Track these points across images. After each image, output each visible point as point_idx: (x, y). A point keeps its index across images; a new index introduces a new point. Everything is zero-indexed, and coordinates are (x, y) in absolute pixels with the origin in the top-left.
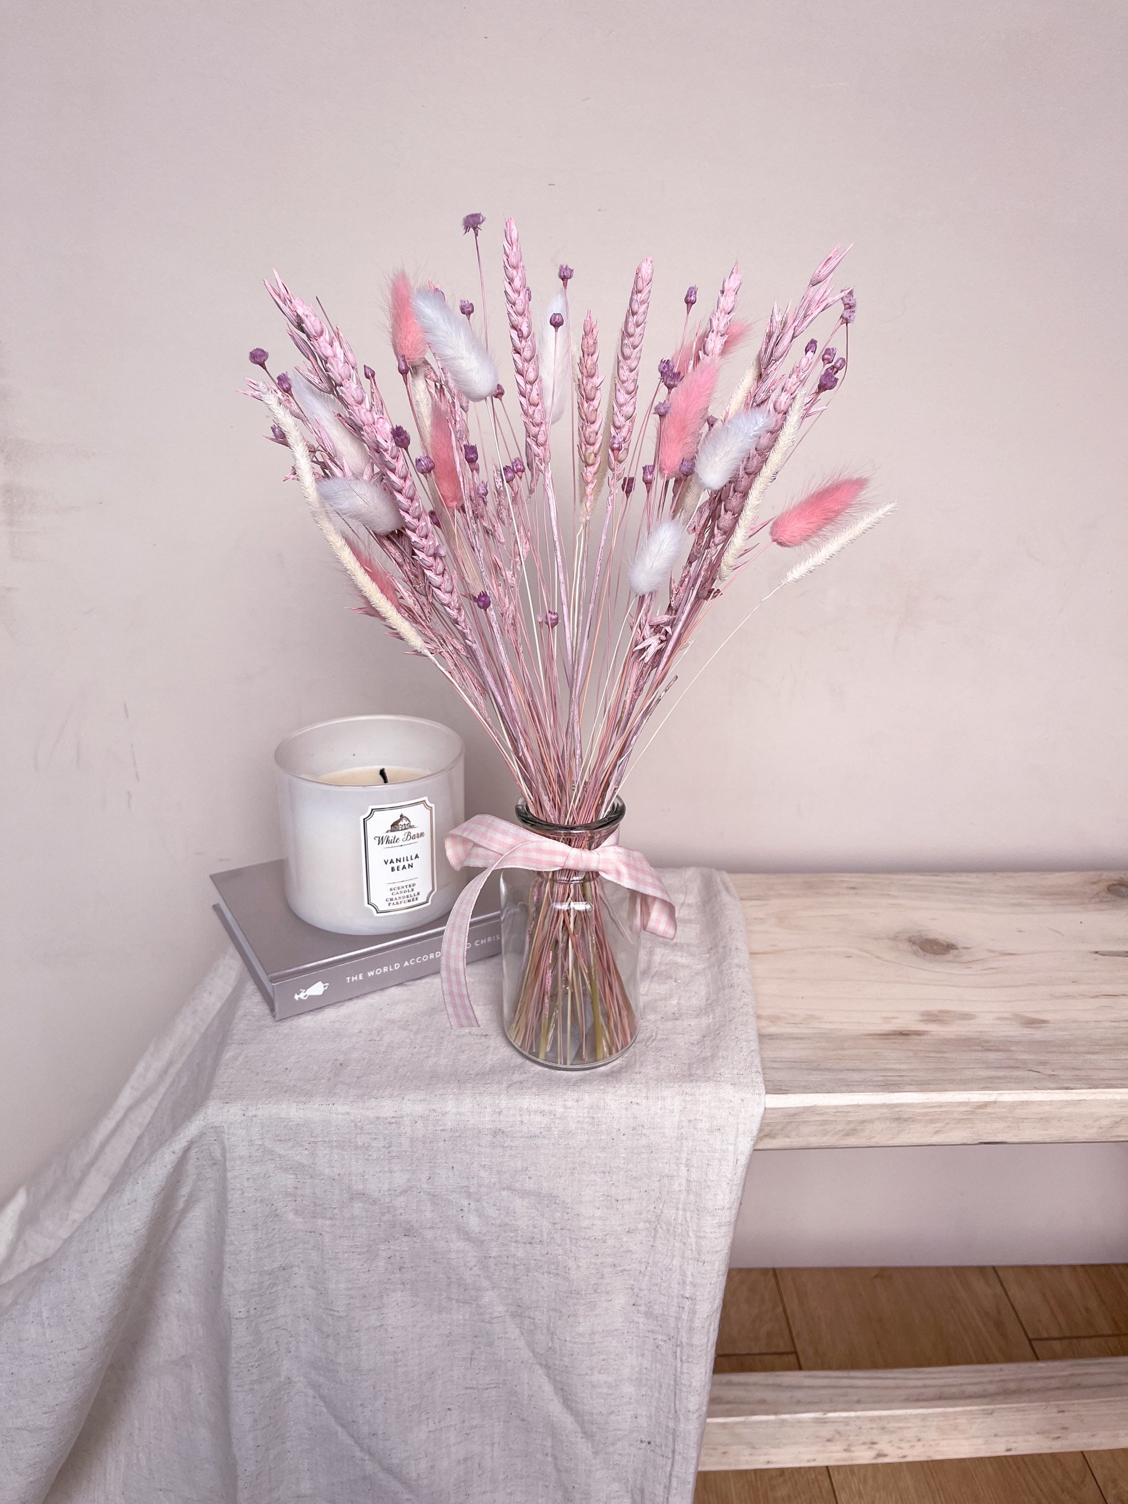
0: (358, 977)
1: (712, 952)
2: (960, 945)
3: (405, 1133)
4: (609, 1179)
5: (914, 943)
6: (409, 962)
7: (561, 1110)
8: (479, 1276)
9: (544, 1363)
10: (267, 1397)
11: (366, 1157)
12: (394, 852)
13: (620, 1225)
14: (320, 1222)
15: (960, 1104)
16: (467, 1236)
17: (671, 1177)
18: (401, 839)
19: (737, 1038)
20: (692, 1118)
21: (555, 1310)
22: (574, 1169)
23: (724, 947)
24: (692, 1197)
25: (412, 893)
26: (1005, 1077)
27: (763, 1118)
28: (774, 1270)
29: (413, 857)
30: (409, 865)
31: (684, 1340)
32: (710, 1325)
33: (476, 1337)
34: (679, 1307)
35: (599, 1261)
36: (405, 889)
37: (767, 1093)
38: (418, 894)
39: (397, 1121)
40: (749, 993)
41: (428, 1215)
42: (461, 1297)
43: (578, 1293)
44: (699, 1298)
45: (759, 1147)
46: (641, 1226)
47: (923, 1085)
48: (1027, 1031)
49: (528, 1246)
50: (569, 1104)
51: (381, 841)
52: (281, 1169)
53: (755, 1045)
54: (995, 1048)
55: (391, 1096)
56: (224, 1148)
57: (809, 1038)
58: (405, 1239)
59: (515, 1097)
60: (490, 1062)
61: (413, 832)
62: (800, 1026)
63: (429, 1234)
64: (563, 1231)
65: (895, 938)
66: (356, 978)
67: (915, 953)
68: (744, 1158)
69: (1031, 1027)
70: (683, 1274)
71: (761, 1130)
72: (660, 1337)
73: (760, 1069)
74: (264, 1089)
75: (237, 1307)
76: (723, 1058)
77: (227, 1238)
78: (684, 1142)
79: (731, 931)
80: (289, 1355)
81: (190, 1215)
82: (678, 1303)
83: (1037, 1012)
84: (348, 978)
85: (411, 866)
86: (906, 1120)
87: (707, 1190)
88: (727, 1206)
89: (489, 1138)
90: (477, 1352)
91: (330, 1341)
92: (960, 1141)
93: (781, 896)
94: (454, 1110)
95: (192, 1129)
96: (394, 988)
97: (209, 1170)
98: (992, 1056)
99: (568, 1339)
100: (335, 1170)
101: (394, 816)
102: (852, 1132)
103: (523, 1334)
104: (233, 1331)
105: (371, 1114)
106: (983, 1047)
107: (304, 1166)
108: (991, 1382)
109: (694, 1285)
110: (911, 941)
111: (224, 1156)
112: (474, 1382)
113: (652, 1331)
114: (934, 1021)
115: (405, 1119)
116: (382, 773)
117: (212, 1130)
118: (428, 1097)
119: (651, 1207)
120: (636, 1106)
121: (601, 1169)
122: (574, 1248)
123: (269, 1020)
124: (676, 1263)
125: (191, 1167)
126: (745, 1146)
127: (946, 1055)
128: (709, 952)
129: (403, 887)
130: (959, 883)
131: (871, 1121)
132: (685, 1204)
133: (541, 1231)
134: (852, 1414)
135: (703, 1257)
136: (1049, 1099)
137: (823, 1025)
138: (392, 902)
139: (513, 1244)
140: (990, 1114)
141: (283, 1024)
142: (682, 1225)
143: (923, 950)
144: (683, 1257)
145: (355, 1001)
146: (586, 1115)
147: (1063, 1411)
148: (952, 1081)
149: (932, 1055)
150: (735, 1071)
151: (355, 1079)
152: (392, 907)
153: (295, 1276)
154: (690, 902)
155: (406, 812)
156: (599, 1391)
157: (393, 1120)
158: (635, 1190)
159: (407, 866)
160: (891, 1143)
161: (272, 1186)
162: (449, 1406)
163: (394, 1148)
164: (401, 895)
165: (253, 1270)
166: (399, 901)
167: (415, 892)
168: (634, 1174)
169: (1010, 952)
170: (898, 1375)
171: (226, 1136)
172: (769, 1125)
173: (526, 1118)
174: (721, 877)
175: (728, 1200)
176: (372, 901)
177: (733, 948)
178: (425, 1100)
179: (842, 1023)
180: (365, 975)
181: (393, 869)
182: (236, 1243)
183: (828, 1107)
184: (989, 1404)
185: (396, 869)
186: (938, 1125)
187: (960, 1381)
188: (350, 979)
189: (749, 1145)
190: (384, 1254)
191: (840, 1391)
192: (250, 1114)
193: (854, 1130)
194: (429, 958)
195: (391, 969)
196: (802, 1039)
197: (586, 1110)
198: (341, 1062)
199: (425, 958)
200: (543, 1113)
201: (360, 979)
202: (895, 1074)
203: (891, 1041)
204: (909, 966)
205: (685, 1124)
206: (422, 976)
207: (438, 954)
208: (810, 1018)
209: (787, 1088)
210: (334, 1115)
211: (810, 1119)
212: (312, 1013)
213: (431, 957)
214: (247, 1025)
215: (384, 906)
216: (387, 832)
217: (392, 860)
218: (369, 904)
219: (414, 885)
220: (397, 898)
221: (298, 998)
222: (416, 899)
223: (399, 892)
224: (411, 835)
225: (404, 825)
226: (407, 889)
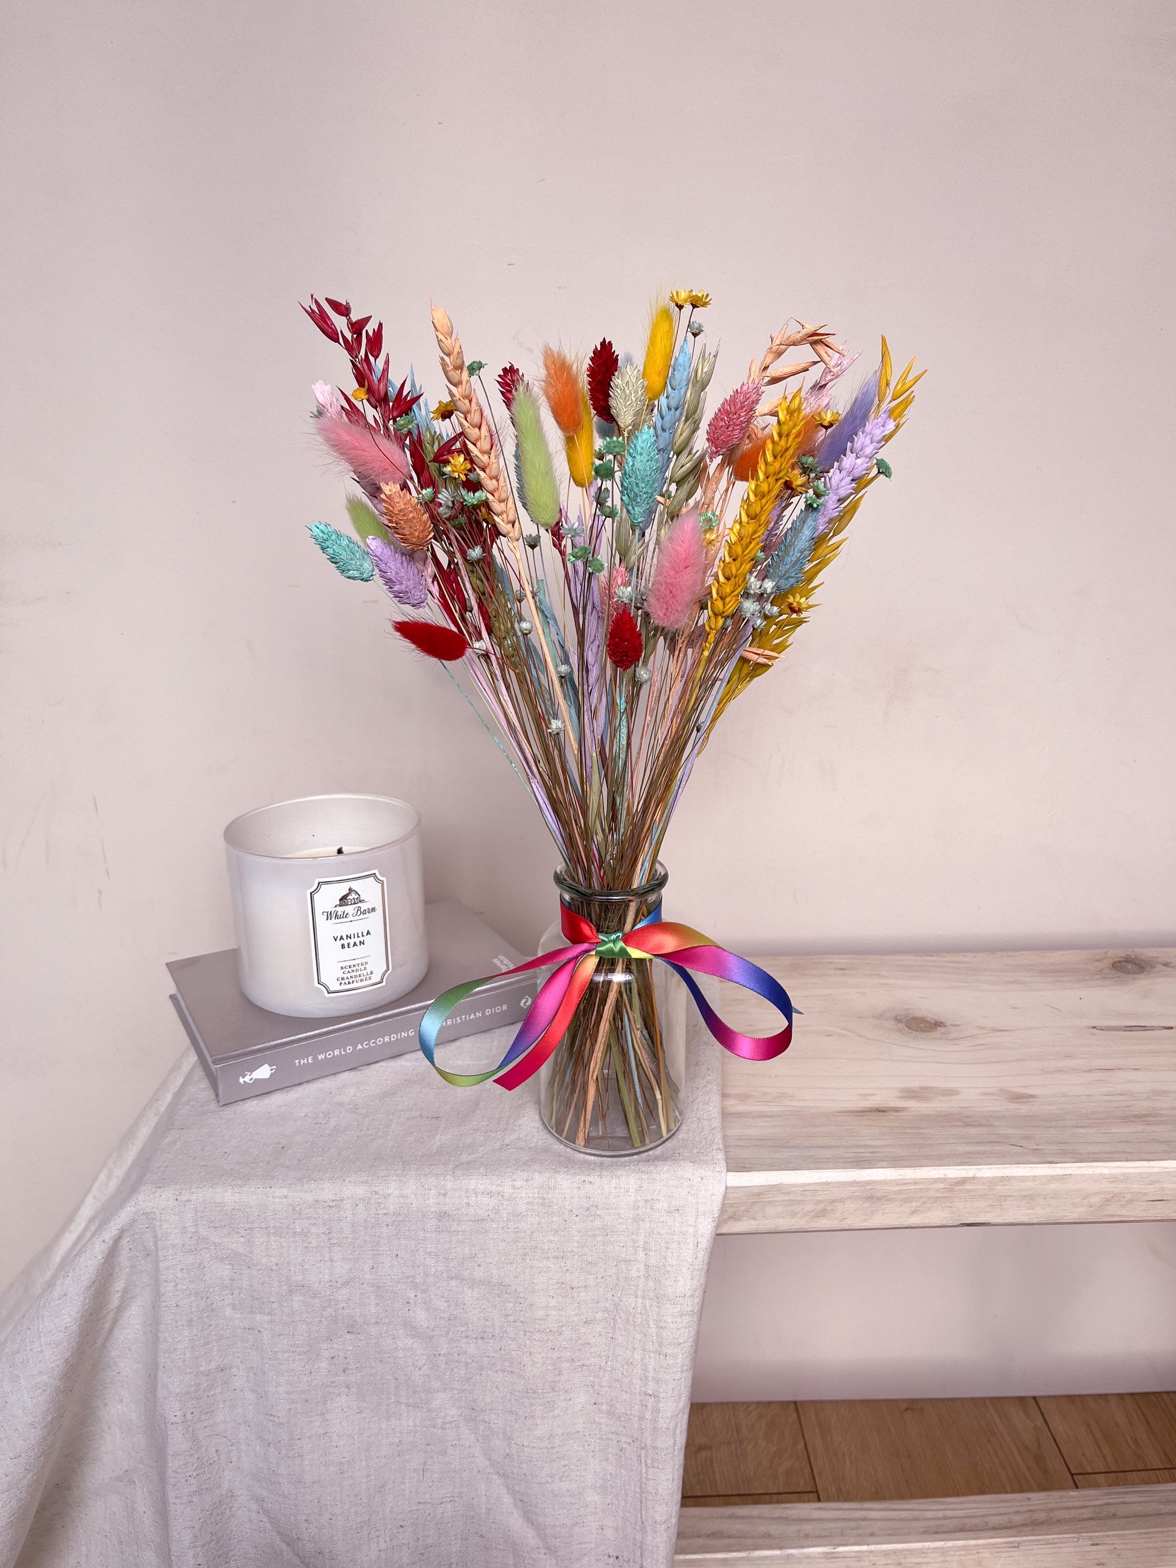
0: (308, 1060)
2: (948, 1023)
3: (346, 1217)
4: (563, 1264)
5: (900, 1021)
6: (362, 1046)
7: (510, 1191)
8: (429, 1376)
9: (502, 1472)
10: (208, 1510)
11: (305, 1245)
12: (344, 928)
13: (576, 1315)
14: (258, 1317)
15: (937, 1180)
16: (412, 1329)
17: (628, 1262)
18: (350, 914)
20: (649, 1197)
21: (511, 1412)
22: (525, 1255)
24: (651, 1283)
25: (365, 972)
26: (985, 1152)
27: (725, 1197)
28: (795, 1403)
29: (365, 934)
30: (360, 942)
31: (649, 1442)
32: (676, 1426)
33: (428, 1445)
34: (642, 1405)
35: (556, 1355)
36: (357, 967)
37: (728, 1171)
38: (372, 973)
39: (337, 1204)
41: (373, 1309)
42: (411, 1400)
43: (534, 1392)
44: (662, 1395)
45: (725, 1230)
46: (599, 1316)
47: (896, 1162)
48: (1013, 1106)
49: (480, 1341)
50: (518, 1184)
51: (329, 916)
52: (217, 1258)
53: (718, 1123)
54: (976, 1123)
55: (331, 1179)
56: (155, 1237)
57: (779, 1116)
58: (348, 1336)
59: (461, 1178)
60: (438, 1143)
61: (364, 906)
62: (771, 1104)
63: (374, 1330)
64: (518, 1324)
65: (880, 1017)
66: (305, 1061)
67: (900, 1031)
68: (705, 1241)
69: (1017, 1102)
70: (645, 1369)
71: (723, 1211)
72: (624, 1439)
73: (722, 1147)
74: (200, 1173)
75: (172, 1410)
77: (161, 1335)
78: (641, 1223)
80: (231, 1465)
81: (127, 1314)
82: (641, 1401)
83: (1025, 1087)
84: (297, 1061)
85: (362, 943)
86: (879, 1199)
87: (667, 1276)
88: (689, 1293)
89: (434, 1222)
90: (429, 1462)
91: (272, 1449)
92: (939, 1223)
94: (397, 1193)
95: (122, 1218)
96: (347, 1072)
97: (142, 1262)
98: (972, 1131)
99: (525, 1443)
100: (273, 1259)
101: (343, 889)
102: (823, 1213)
103: (478, 1440)
104: (170, 1437)
105: (309, 1197)
106: (964, 1122)
107: (240, 1255)
108: (1018, 1512)
109: (657, 1381)
110: (897, 1019)
111: (156, 1244)
112: (428, 1496)
113: (616, 1433)
114: (914, 1097)
115: (346, 1202)
116: (339, 851)
117: (144, 1217)
118: (370, 1179)
119: (609, 1295)
121: (554, 1254)
122: (528, 1342)
123: (213, 1106)
124: (637, 1356)
125: (123, 1259)
126: (706, 1228)
127: (923, 1131)
129: (354, 966)
130: (955, 962)
131: (842, 1200)
132: (643, 1291)
133: (493, 1325)
134: (865, 1548)
135: (665, 1350)
136: (1032, 1174)
137: (794, 1103)
138: (343, 982)
139: (464, 1340)
140: (969, 1191)
141: (227, 1109)
142: (641, 1314)
143: (909, 1028)
144: (644, 1350)
145: (305, 1086)
147: (1098, 1544)
148: (927, 1157)
149: (909, 1131)
150: (695, 1150)
151: (296, 1162)
152: (343, 987)
153: (235, 1378)
155: (354, 885)
156: (562, 1500)
157: (333, 1204)
158: (591, 1277)
159: (358, 943)
160: (865, 1225)
161: (207, 1277)
162: (401, 1523)
163: (334, 1235)
164: (353, 974)
165: (187, 1371)
166: (351, 980)
167: (369, 971)
168: (590, 1259)
169: (1000, 1028)
170: (917, 1506)
171: (158, 1223)
172: (731, 1206)
173: (473, 1200)
175: (689, 1287)
176: (323, 980)
178: (366, 1182)
180: (315, 1058)
181: (343, 946)
182: (170, 1340)
183: (794, 1185)
184: (1014, 1536)
185: (346, 946)
186: (914, 1204)
187: (984, 1512)
188: (299, 1062)
189: (710, 1226)
190: (326, 1354)
191: (852, 1524)
192: (183, 1199)
193: (824, 1210)
194: (384, 1040)
195: (343, 1053)
196: (771, 1116)
197: (536, 1191)
198: (283, 1146)
199: (380, 1041)
200: (490, 1194)
201: (310, 1062)
202: (870, 1150)
203: (867, 1117)
204: (893, 1044)
205: (641, 1204)
206: (377, 1060)
207: (394, 1037)
208: (783, 1096)
209: (751, 1166)
210: (271, 1199)
211: (776, 1199)
212: (258, 1098)
213: (386, 1039)
214: (190, 1111)
215: (334, 986)
216: (336, 907)
217: (341, 936)
218: (319, 983)
219: (367, 963)
220: (349, 977)
221: (244, 1081)
222: (370, 979)
223: (351, 971)
224: (362, 910)
225: (354, 899)
226: (359, 968)
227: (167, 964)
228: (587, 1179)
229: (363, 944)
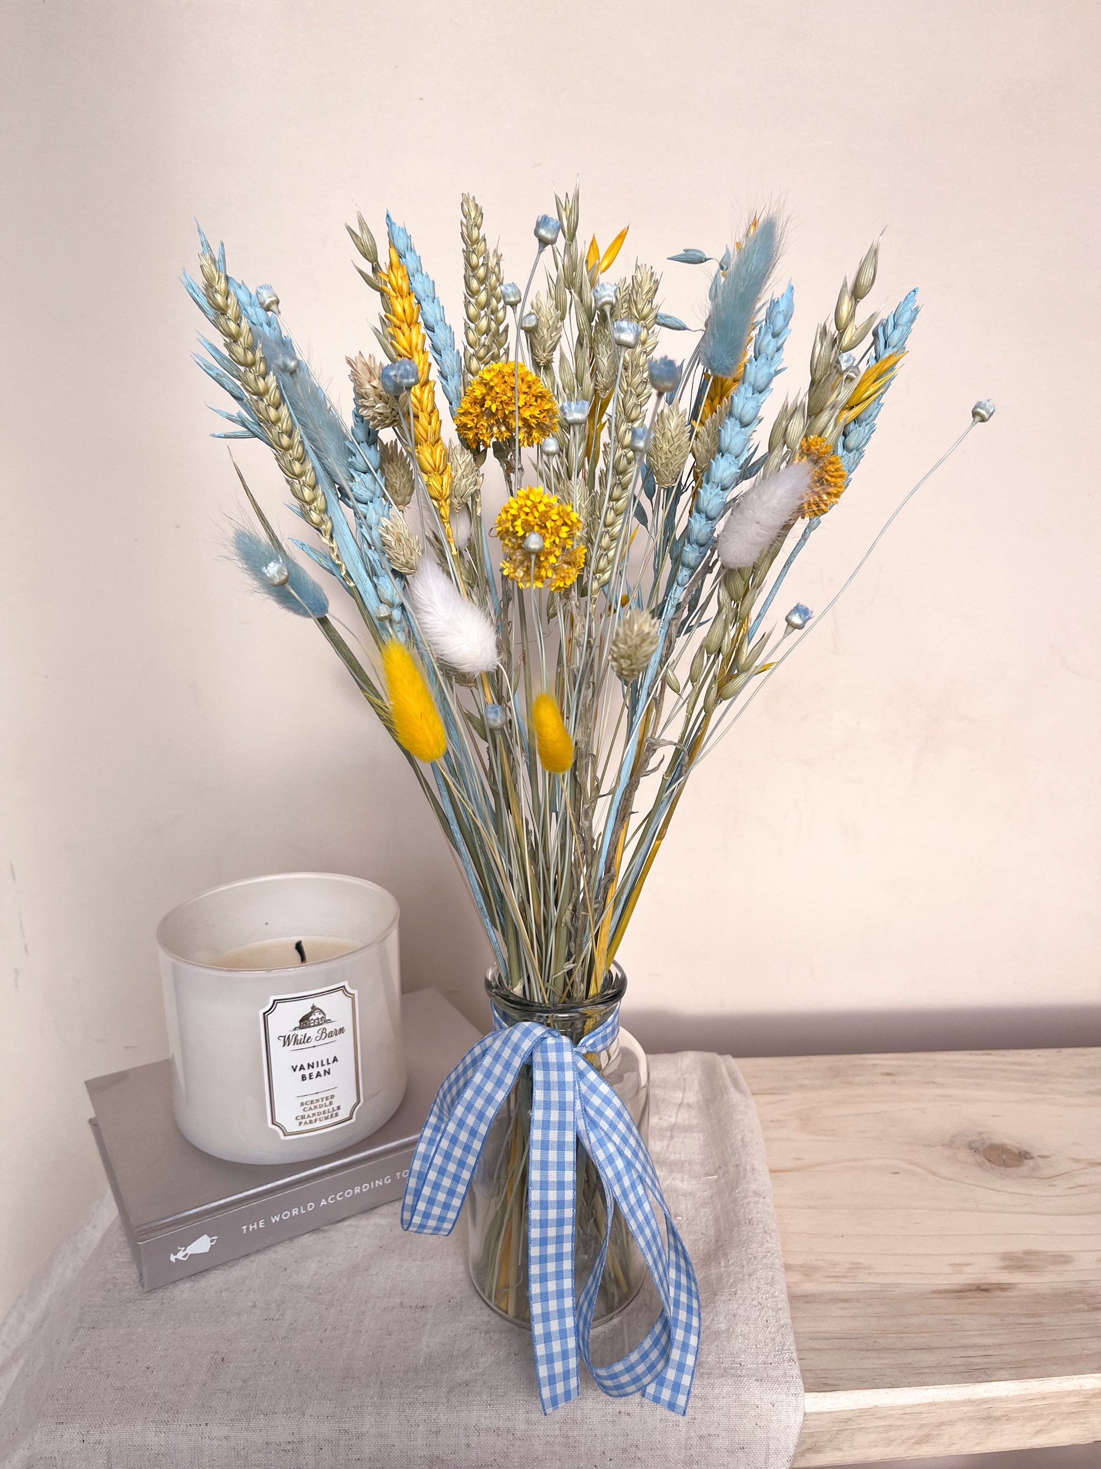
0: (258, 1225)
1: (721, 1172)
2: (1035, 1153)
5: (976, 1151)
6: (327, 1201)
7: (523, 1427)
18: (313, 1037)
19: (759, 1303)
23: (737, 1166)
25: (330, 1108)
27: (803, 1428)
29: (331, 1061)
30: (325, 1071)
36: (320, 1103)
37: (808, 1390)
38: (339, 1108)
39: (294, 1447)
40: (773, 1235)
47: (1019, 1370)
51: (287, 1040)
53: (785, 1317)
55: (287, 1411)
57: (858, 1300)
59: (458, 1407)
61: (329, 1028)
62: (843, 1280)
65: (950, 1144)
66: (255, 1226)
67: (979, 1165)
71: (801, 1442)
73: (795, 1355)
74: (113, 1402)
76: (743, 1336)
79: (744, 1145)
84: (244, 1227)
85: (327, 1072)
86: (997, 1419)
93: (802, 1087)
94: (374, 1430)
96: (307, 1235)
101: (303, 1008)
102: (925, 1439)
105: (259, 1438)
106: (1088, 1304)
110: (973, 1147)
114: (1019, 1268)
115: (305, 1444)
116: (299, 947)
118: (337, 1411)
120: (627, 1418)
123: (135, 1292)
127: (1043, 1320)
128: (716, 1173)
129: (317, 1101)
130: (1020, 1064)
131: (952, 1423)
137: (872, 1279)
138: (304, 1121)
141: (152, 1296)
143: (989, 1161)
145: (253, 1258)
146: (557, 1432)
148: (1055, 1361)
149: (1024, 1320)
150: (761, 1359)
151: (240, 1383)
152: (304, 1127)
154: (690, 1101)
155: (318, 1002)
157: (289, 1447)
159: (322, 1073)
167: (335, 1106)
169: (1098, 1161)
172: (811, 1435)
173: (474, 1439)
174: (727, 1064)
176: (278, 1120)
177: (748, 1168)
178: (333, 1415)
179: (898, 1274)
180: (268, 1222)
181: (304, 1078)
183: (892, 1408)
185: (307, 1076)
186: (1041, 1423)
188: (248, 1229)
192: (92, 1439)
193: (928, 1436)
194: (354, 1192)
195: (303, 1212)
196: (846, 1301)
197: (557, 1426)
198: (223, 1355)
199: (348, 1194)
200: (497, 1431)
201: (261, 1227)
202: (980, 1353)
203: (968, 1300)
204: (977, 1186)
205: (695, 1441)
206: (345, 1216)
207: (366, 1187)
208: (856, 1267)
209: (835, 1383)
210: (208, 1441)
211: (869, 1425)
212: (193, 1278)
213: (356, 1191)
214: (104, 1299)
215: (292, 1126)
216: (295, 1029)
217: (302, 1066)
218: (273, 1124)
219: (332, 1097)
220: (311, 1115)
221: (176, 1259)
222: (337, 1115)
223: (313, 1107)
224: (328, 1032)
225: (318, 1019)
226: (323, 1103)
227: (86, 1083)
228: (623, 1409)
229: (329, 1073)
